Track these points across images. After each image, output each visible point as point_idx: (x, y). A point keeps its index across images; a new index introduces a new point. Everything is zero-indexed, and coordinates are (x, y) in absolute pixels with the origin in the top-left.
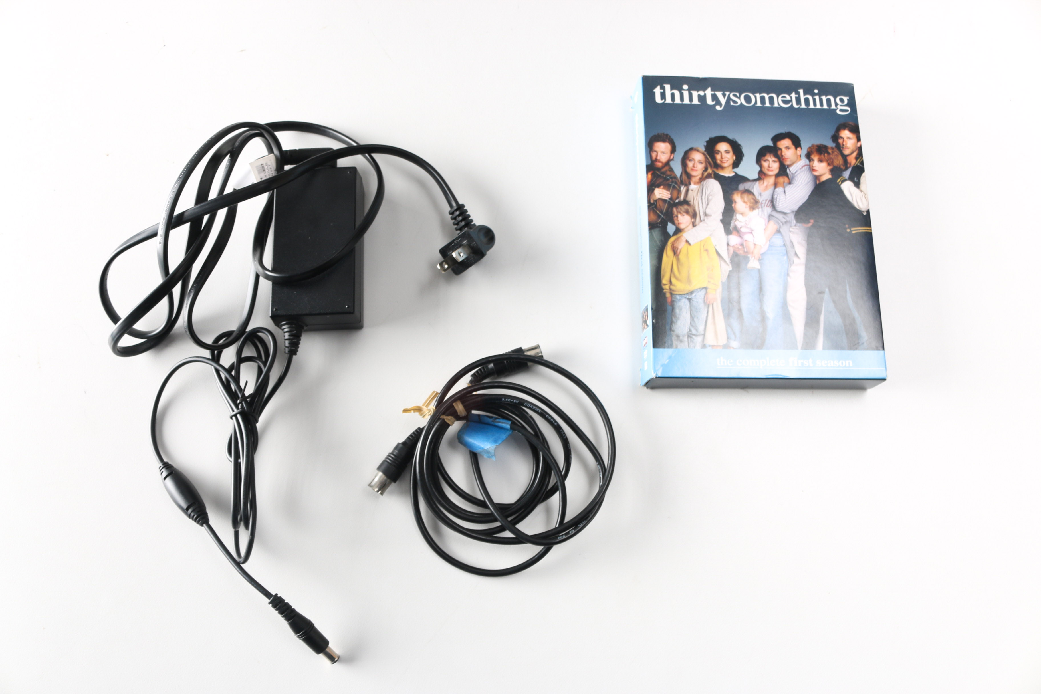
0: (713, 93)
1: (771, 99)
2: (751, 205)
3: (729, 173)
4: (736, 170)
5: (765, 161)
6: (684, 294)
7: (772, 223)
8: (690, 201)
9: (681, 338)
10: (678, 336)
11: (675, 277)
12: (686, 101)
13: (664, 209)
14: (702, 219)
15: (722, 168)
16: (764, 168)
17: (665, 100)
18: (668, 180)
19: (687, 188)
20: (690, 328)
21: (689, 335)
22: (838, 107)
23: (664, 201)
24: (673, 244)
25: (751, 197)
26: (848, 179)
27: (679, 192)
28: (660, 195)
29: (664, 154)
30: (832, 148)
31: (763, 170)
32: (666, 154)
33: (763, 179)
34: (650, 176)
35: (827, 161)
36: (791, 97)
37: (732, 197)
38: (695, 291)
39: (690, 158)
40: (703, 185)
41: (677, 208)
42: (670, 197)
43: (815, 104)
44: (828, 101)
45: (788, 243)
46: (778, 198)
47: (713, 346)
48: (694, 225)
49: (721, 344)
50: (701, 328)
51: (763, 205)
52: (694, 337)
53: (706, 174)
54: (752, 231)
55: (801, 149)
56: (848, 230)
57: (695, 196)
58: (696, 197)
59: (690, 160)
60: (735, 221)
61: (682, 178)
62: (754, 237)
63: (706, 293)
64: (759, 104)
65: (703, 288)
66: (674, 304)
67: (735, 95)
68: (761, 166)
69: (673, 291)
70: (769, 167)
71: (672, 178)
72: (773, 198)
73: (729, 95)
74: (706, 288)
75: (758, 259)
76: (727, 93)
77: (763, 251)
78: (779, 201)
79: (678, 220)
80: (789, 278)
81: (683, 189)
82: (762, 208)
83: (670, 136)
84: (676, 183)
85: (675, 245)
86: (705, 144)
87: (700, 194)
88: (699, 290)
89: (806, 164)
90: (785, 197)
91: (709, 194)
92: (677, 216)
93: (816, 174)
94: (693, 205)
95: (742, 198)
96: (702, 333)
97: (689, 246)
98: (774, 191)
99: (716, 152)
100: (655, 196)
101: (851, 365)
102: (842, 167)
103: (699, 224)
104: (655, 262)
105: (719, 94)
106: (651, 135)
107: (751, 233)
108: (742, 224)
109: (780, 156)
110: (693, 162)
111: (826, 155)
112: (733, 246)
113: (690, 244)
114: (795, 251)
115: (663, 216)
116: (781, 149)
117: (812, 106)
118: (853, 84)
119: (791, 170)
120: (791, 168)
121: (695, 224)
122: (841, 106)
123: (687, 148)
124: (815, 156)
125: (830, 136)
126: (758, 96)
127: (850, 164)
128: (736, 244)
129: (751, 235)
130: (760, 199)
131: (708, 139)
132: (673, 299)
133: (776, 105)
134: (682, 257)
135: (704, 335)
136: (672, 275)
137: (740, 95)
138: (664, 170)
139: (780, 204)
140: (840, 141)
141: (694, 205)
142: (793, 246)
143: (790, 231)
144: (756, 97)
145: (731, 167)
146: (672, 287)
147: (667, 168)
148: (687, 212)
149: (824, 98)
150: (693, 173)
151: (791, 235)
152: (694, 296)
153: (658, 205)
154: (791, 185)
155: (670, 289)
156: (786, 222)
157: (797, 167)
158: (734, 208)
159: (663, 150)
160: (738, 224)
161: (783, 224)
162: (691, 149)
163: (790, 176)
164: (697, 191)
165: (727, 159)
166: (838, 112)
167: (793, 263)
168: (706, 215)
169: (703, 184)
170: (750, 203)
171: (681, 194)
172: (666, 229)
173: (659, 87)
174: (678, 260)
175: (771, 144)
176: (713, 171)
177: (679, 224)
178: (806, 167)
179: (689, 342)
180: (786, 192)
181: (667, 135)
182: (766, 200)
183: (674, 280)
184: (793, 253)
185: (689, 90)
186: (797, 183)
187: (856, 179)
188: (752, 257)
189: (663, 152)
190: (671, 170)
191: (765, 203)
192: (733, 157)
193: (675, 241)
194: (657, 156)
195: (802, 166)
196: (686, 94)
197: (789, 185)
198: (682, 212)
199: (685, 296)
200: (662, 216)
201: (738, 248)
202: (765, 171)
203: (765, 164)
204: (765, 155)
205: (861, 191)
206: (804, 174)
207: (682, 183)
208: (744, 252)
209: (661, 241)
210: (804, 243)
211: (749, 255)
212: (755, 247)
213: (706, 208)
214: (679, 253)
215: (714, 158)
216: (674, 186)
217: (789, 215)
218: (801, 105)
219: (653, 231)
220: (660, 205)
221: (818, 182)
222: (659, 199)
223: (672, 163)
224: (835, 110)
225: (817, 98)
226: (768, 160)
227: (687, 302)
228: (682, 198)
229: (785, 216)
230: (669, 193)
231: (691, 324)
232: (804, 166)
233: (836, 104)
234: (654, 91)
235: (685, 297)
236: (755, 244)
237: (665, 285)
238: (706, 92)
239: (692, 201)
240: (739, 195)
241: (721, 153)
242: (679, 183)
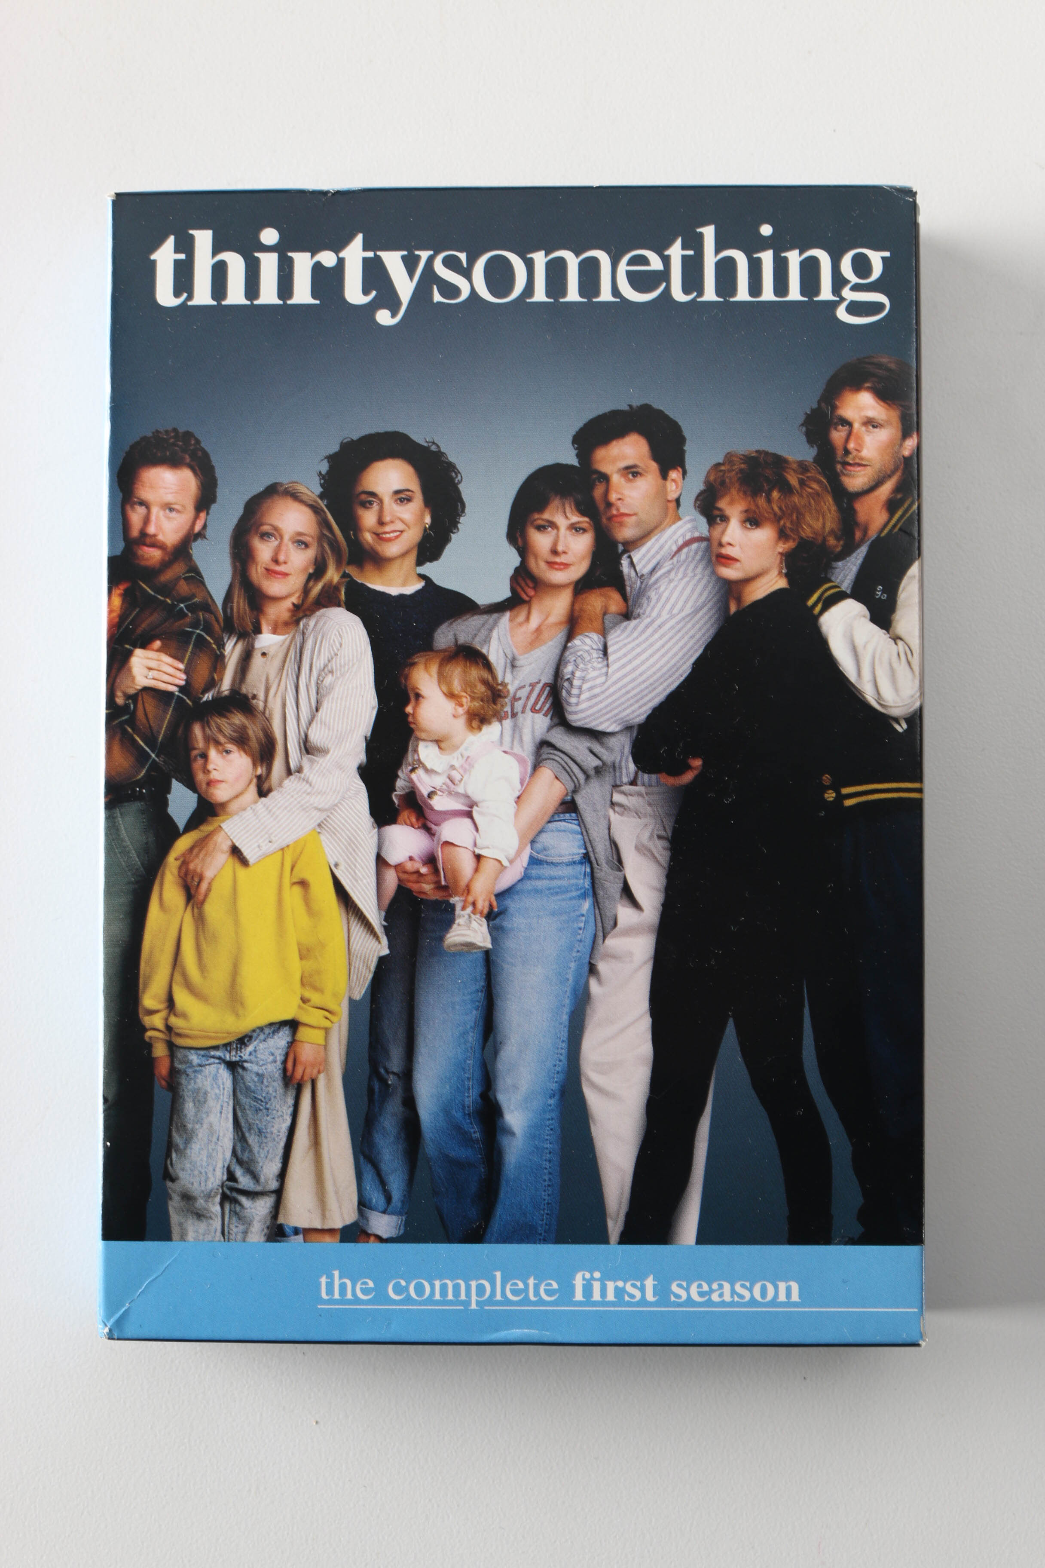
0: (370, 254)
1: (589, 270)
2: (477, 704)
3: (404, 584)
4: (428, 569)
5: (540, 528)
6: (216, 1048)
7: (546, 773)
8: (254, 697)
9: (200, 1203)
10: (187, 1197)
11: (189, 986)
12: (269, 295)
13: (159, 732)
14: (292, 765)
15: (378, 561)
16: (536, 557)
17: (190, 297)
18: (182, 615)
19: (248, 643)
20: (232, 1168)
21: (228, 1192)
22: (846, 293)
23: (161, 696)
24: (184, 863)
25: (475, 673)
26: (849, 592)
27: (218, 661)
28: (151, 674)
29: (174, 514)
30: (803, 467)
31: (532, 563)
32: (178, 511)
33: (528, 603)
34: (117, 601)
35: (776, 519)
36: (666, 260)
37: (407, 677)
38: (255, 1035)
39: (266, 528)
40: (304, 634)
41: (205, 724)
42: (183, 683)
43: (755, 287)
44: (810, 269)
45: (602, 850)
46: (578, 674)
47: (308, 1233)
48: (263, 792)
49: (338, 1224)
50: (270, 1169)
51: (518, 705)
52: (243, 1200)
53: (317, 588)
54: (472, 804)
55: (684, 473)
56: (830, 796)
57: (272, 677)
58: (277, 681)
59: (265, 536)
60: (413, 770)
61: (232, 609)
62: (477, 830)
63: (292, 1044)
64: (540, 295)
65: (284, 1023)
66: (179, 1084)
67: (451, 263)
68: (524, 549)
69: (179, 1035)
70: (555, 552)
71: (193, 608)
72: (557, 673)
73: (431, 260)
74: (293, 1025)
75: (486, 911)
76: (424, 255)
77: (506, 881)
78: (580, 688)
79: (206, 771)
80: (593, 984)
81: (232, 650)
82: (514, 715)
83: (198, 442)
84: (208, 629)
85: (192, 866)
86: (324, 467)
87: (291, 667)
88: (267, 1031)
89: (697, 534)
90: (604, 670)
91: (326, 666)
92: (205, 756)
93: (730, 573)
94: (264, 713)
95: (442, 678)
96: (274, 1185)
97: (241, 872)
98: (565, 648)
99: (364, 497)
100: (133, 678)
101: (795, 1297)
102: (832, 541)
103: (280, 785)
104: (121, 929)
105: (393, 260)
106: (134, 437)
107: (469, 815)
108: (438, 781)
109: (602, 507)
110: (274, 543)
111: (775, 494)
112: (398, 867)
113: (244, 862)
114: (625, 878)
115: (157, 756)
116: (605, 478)
117: (743, 294)
118: (912, 193)
119: (635, 560)
120: (637, 556)
121: (266, 786)
122: (856, 288)
123: (259, 488)
124: (732, 502)
125: (801, 419)
126: (540, 259)
127: (865, 531)
128: (411, 859)
129: (467, 821)
130: (512, 682)
131: (335, 448)
132: (178, 1066)
133: (606, 295)
134: (214, 909)
135: (279, 1193)
136: (178, 977)
137: (472, 261)
138: (167, 576)
139: (583, 697)
140: (837, 436)
141: (267, 712)
142: (620, 861)
143: (613, 804)
144: (530, 265)
145: (412, 558)
146: (174, 1021)
147: (179, 569)
148: (241, 741)
149: (794, 258)
150: (274, 587)
151: (614, 817)
152: (250, 1054)
153: (140, 713)
154: (633, 623)
155: (169, 1028)
156: (598, 771)
157: (661, 548)
158: (410, 719)
159: (170, 498)
160: (423, 783)
161: (588, 777)
162: (272, 491)
163: (631, 587)
164: (280, 656)
165: (399, 526)
166: (842, 314)
167: (615, 924)
168: (307, 748)
169: (305, 627)
170: (473, 699)
171: (224, 667)
172: (165, 803)
173: (171, 241)
174: (200, 920)
175: (569, 457)
176: (345, 575)
177: (209, 783)
178: (694, 546)
179: (227, 1219)
180: (610, 650)
181: (188, 435)
182: (533, 686)
183: (182, 998)
184: (615, 889)
185: (282, 249)
186: (654, 614)
187: (883, 592)
188: (464, 908)
189: (169, 507)
190: (195, 576)
191: (528, 698)
192: (422, 517)
193: (191, 849)
194: (146, 520)
195: (680, 542)
196: (269, 263)
197: (625, 623)
198: (222, 739)
199: (218, 1053)
200: (153, 756)
201: (417, 872)
202: (539, 568)
203: (541, 541)
204: (542, 506)
205: (896, 639)
206: (685, 575)
207: (230, 627)
208: (439, 887)
209: (145, 850)
210: (660, 850)
211: (456, 900)
212: (476, 870)
213: (310, 723)
214: (206, 896)
215: (350, 524)
216: (200, 637)
217: (612, 742)
218: (701, 293)
219: (117, 812)
220: (146, 715)
221: (733, 609)
222: (146, 689)
223: (198, 550)
224: (832, 306)
225: (767, 257)
226: (553, 525)
227: (225, 1076)
228: (226, 685)
229: (597, 748)
230: (181, 666)
231: (234, 1153)
232: (687, 544)
233: (839, 282)
234: (153, 257)
235: (219, 1058)
236: (478, 858)
237: (151, 1012)
238: (341, 255)
239: (261, 696)
240: (434, 669)
241: (381, 502)
242: (217, 628)
